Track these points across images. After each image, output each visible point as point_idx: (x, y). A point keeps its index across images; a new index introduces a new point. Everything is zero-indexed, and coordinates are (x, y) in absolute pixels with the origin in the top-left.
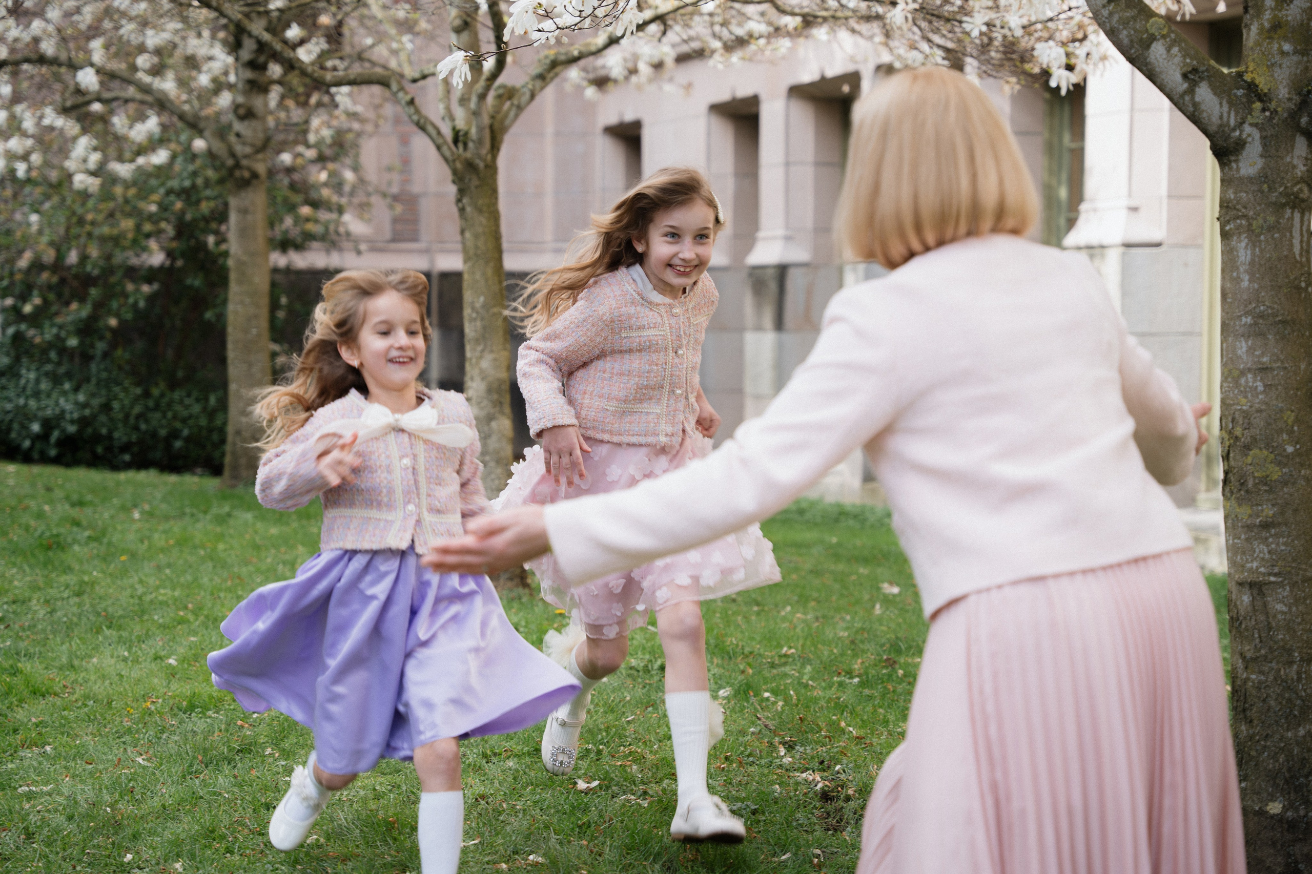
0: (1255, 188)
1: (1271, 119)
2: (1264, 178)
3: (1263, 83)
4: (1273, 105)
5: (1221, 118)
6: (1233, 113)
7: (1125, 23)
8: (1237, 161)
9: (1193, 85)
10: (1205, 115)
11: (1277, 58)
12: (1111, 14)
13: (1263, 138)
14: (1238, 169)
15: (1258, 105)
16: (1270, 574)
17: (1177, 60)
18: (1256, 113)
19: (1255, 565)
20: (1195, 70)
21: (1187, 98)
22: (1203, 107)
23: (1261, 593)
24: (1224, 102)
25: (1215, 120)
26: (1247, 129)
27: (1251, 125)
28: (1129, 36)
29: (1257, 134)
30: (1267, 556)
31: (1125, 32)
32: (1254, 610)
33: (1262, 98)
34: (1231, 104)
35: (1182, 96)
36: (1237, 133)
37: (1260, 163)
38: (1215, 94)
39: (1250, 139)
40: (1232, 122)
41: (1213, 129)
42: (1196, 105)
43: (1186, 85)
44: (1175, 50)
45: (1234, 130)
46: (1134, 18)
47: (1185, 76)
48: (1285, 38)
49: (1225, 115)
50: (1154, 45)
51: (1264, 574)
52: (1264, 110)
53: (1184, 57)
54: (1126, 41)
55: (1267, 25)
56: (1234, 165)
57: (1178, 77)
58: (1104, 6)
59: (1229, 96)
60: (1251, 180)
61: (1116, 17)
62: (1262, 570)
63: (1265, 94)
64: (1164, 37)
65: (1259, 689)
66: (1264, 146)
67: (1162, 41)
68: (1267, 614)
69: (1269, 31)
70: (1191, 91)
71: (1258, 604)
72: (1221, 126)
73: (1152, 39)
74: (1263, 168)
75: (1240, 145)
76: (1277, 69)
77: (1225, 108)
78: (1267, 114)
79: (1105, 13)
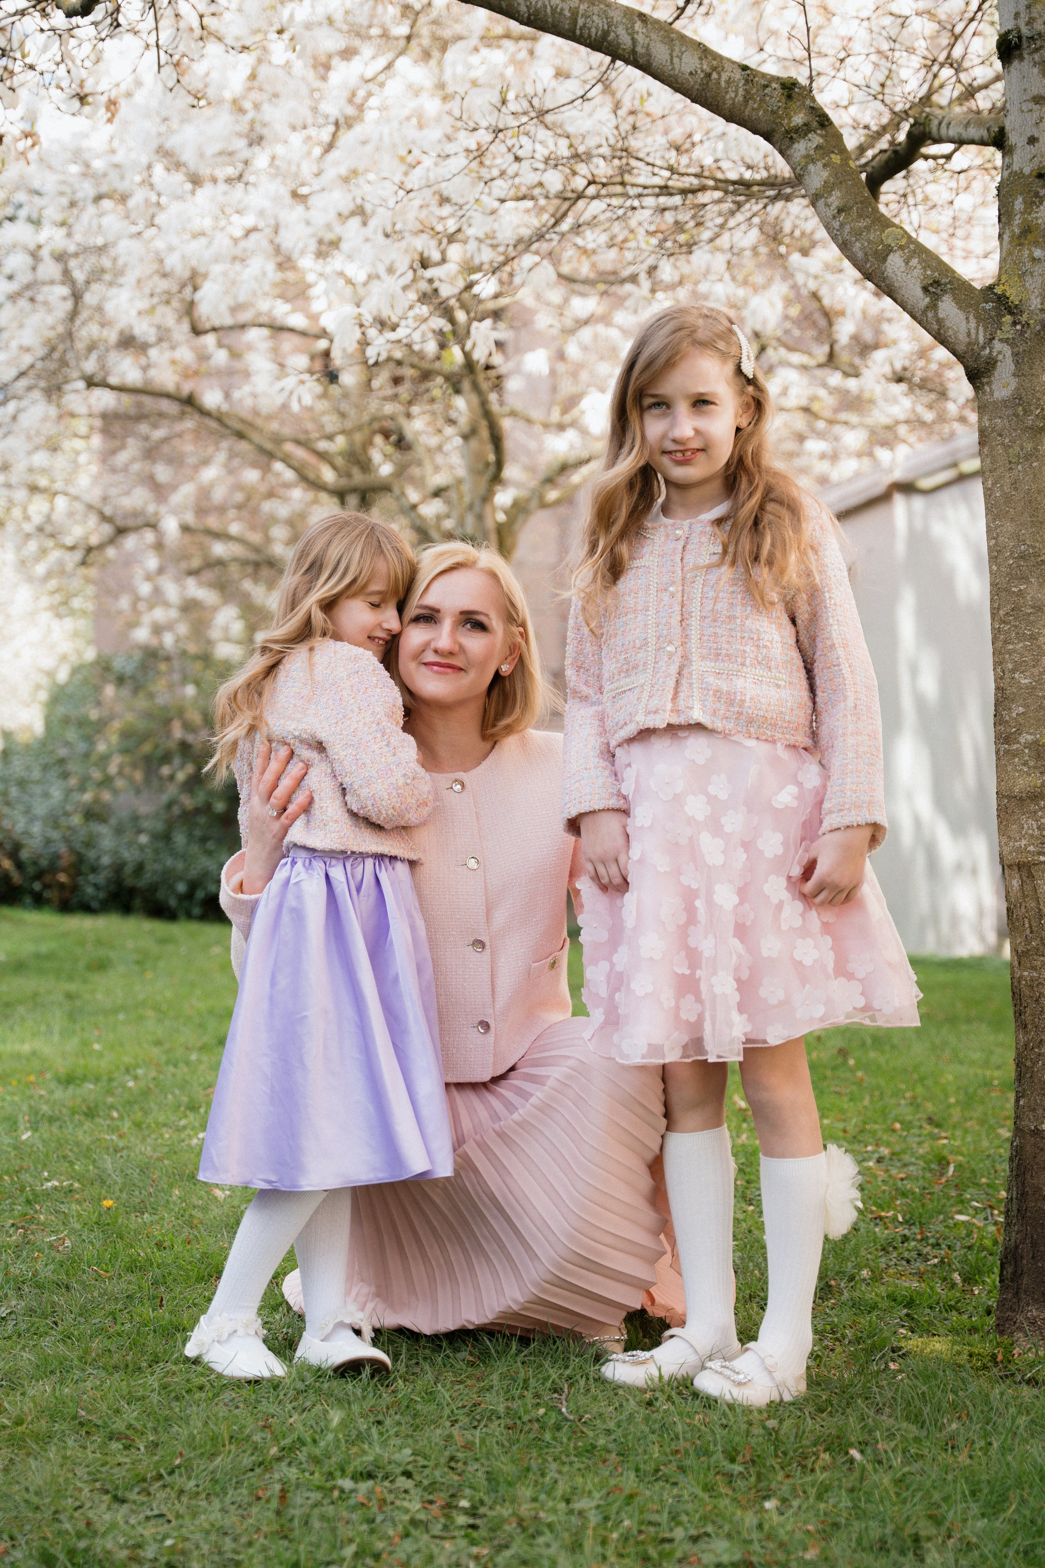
0: (1010, 412)
1: (1022, 333)
2: (1018, 399)
3: (1013, 295)
4: (1024, 318)
5: (969, 334)
6: (981, 329)
7: (858, 233)
8: (989, 383)
9: (935, 299)
10: (951, 332)
11: (1028, 265)
12: (842, 225)
13: (1015, 355)
14: (992, 393)
15: (1008, 319)
16: (1039, 853)
17: (918, 272)
18: (1007, 327)
19: (1024, 842)
20: (936, 283)
21: (930, 314)
22: (948, 324)
23: (1031, 876)
24: (971, 317)
25: (962, 337)
26: (997, 345)
27: (1001, 340)
28: (862, 248)
29: (1007, 351)
30: (1036, 832)
31: (858, 244)
32: (1024, 896)
33: (1013, 310)
34: (978, 318)
35: (924, 312)
36: (987, 351)
37: (1013, 383)
38: (960, 308)
39: (1000, 357)
40: (981, 339)
41: (961, 348)
42: (939, 321)
43: (927, 300)
44: (914, 262)
45: (984, 348)
46: (868, 228)
47: (925, 289)
48: (1036, 244)
49: (973, 331)
50: (891, 257)
51: (1033, 854)
52: (1014, 323)
53: (924, 268)
54: (860, 255)
55: (1017, 231)
56: (987, 388)
57: (919, 293)
58: (834, 217)
59: (976, 310)
60: (1005, 403)
61: (847, 228)
62: (1031, 848)
63: (1016, 306)
64: (901, 248)
65: (1032, 987)
66: (1017, 363)
67: (900, 252)
68: (1037, 899)
69: (1019, 237)
70: (933, 306)
71: (1028, 888)
72: (969, 343)
73: (889, 250)
74: (1017, 389)
75: (991, 364)
76: (1028, 278)
77: (973, 324)
78: (1019, 327)
79: (836, 224)
